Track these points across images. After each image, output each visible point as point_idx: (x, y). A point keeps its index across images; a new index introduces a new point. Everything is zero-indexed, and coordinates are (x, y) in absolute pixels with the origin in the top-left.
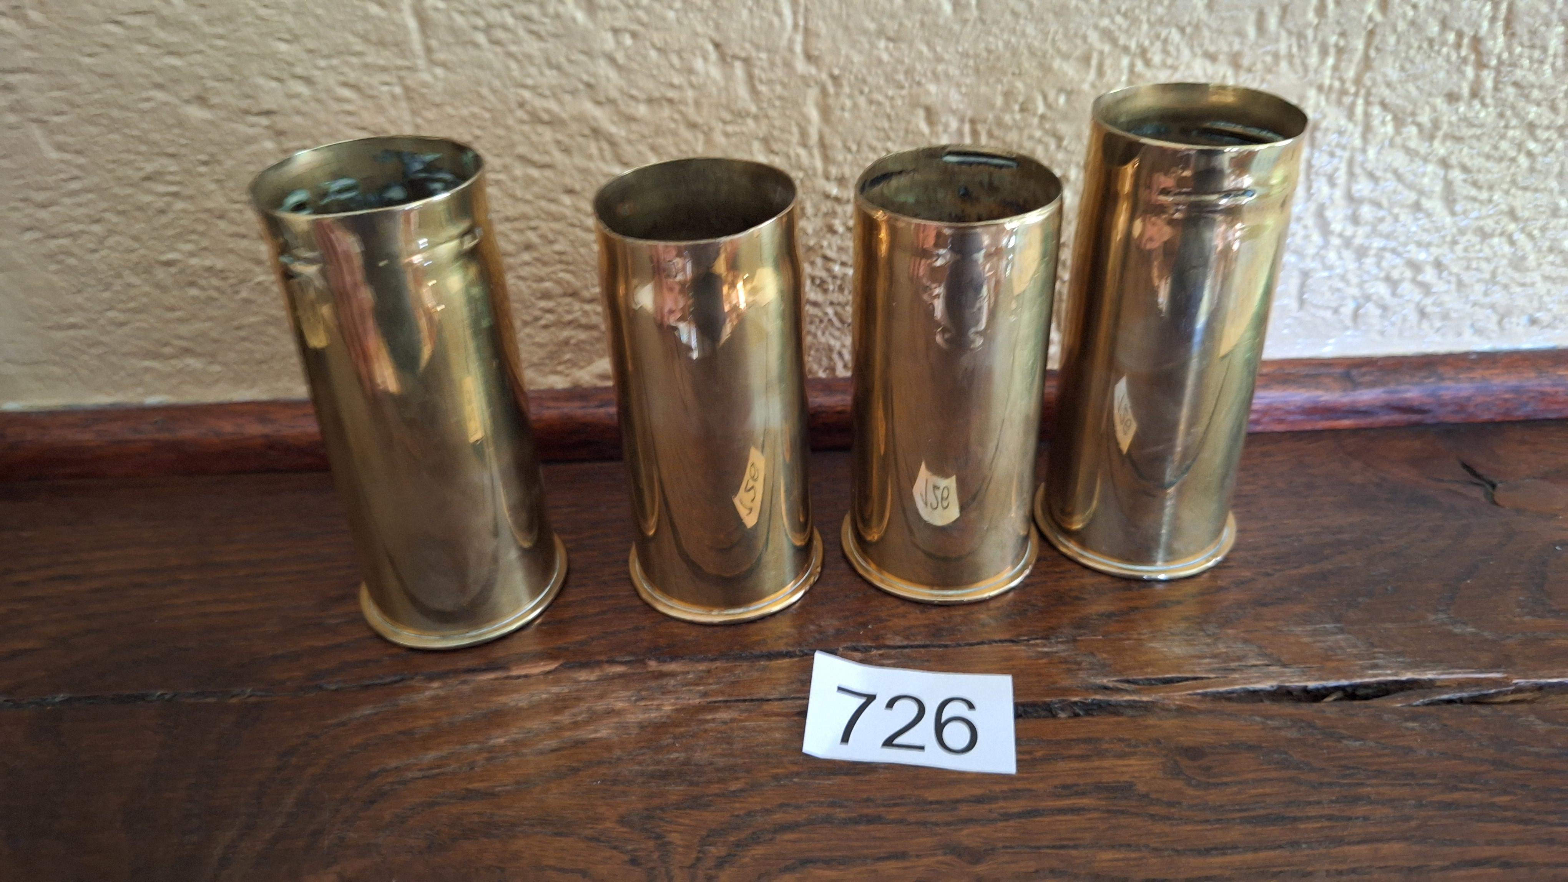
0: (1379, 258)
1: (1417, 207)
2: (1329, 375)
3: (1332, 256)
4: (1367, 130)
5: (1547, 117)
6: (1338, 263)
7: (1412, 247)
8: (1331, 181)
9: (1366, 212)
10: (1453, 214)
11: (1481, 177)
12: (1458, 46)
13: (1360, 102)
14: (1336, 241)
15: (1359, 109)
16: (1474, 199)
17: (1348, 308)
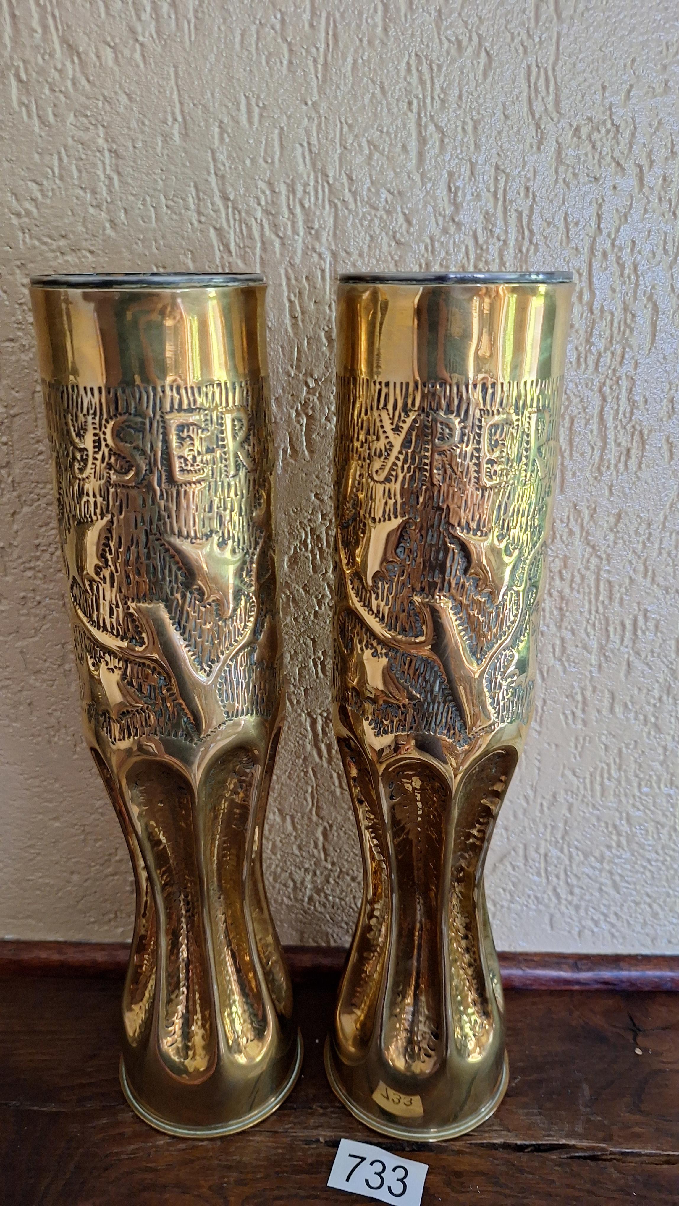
0: (586, 910)
1: (601, 890)
2: (566, 964)
3: (563, 908)
4: (571, 858)
5: (654, 855)
6: (566, 911)
7: (602, 906)
8: (557, 877)
9: (577, 891)
10: (619, 893)
11: (629, 879)
12: (607, 827)
13: (565, 846)
14: (564, 902)
15: (566, 851)
16: (627, 888)
17: (575, 932)
